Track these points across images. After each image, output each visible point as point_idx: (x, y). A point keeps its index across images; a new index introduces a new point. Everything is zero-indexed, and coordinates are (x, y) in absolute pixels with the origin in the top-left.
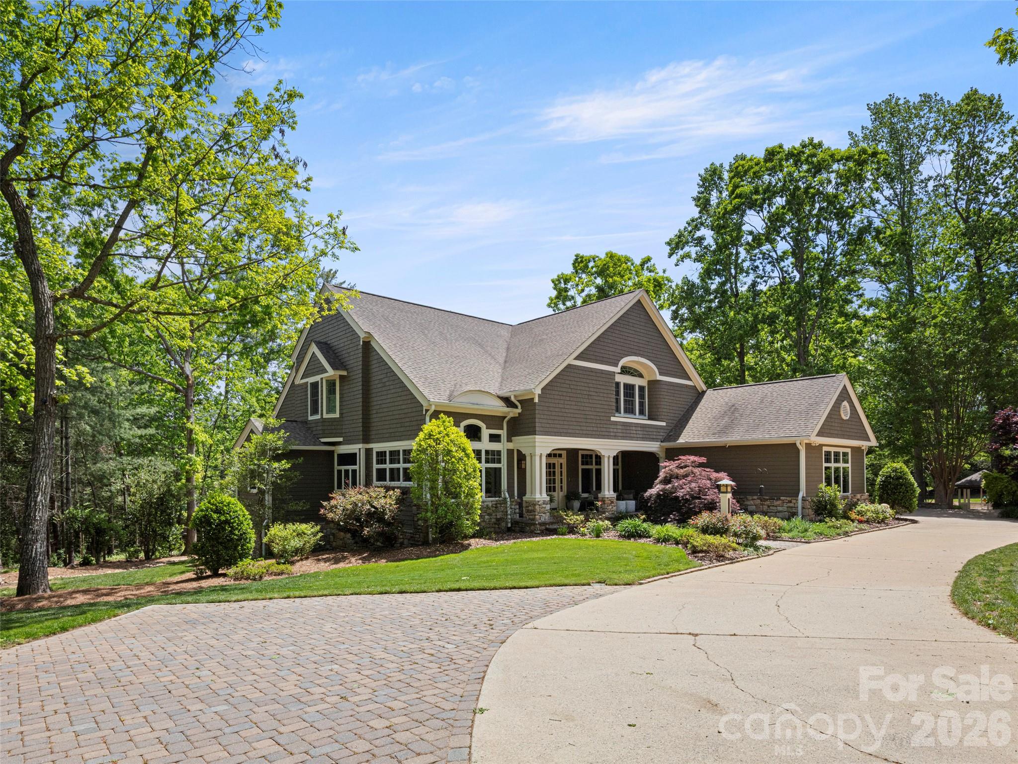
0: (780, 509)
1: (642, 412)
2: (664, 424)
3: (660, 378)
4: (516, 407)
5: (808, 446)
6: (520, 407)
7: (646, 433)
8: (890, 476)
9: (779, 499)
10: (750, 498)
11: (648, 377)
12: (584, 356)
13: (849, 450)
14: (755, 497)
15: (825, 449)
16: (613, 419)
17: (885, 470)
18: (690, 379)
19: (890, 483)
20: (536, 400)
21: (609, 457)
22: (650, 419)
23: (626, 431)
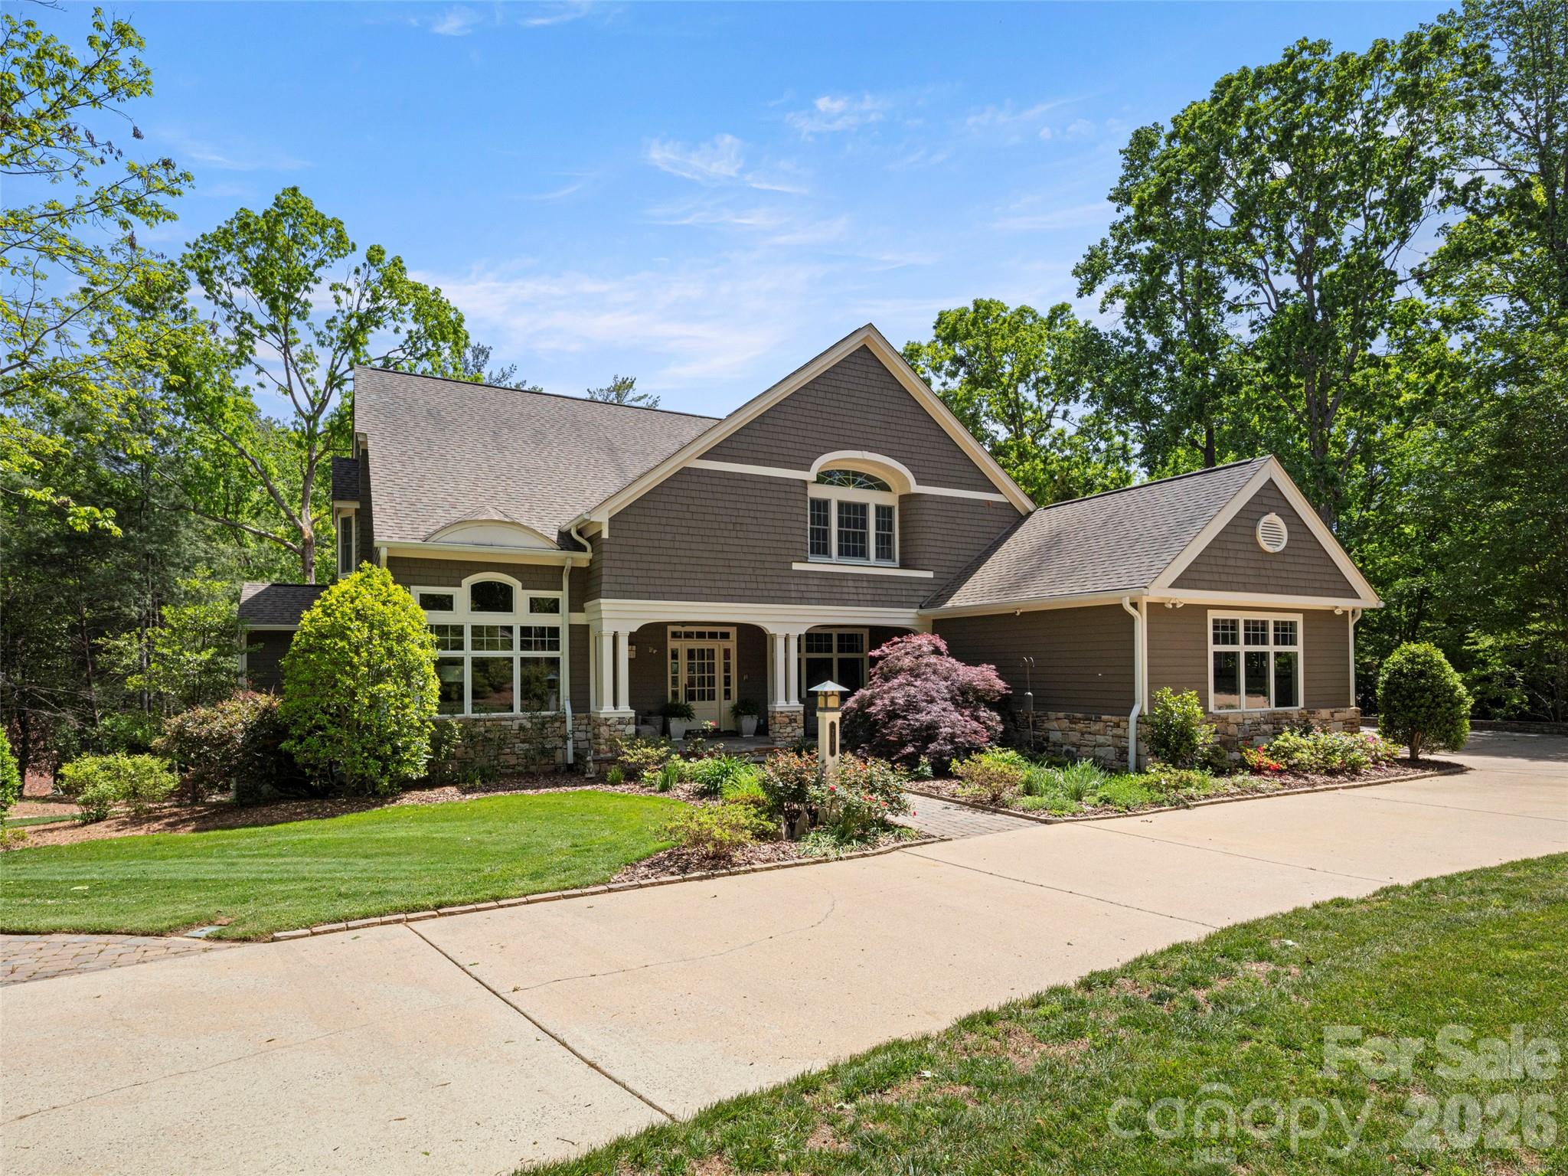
0: (1101, 739)
1: (884, 553)
2: (930, 575)
3: (915, 488)
4: (583, 549)
5: (1156, 610)
6: (589, 547)
7: (881, 592)
8: (1400, 672)
9: (1098, 720)
10: (1052, 715)
11: (898, 491)
12: (726, 451)
13: (1299, 618)
14: (1061, 715)
15: (1212, 615)
16: (796, 566)
17: (1396, 657)
18: (995, 490)
19: (1399, 685)
20: (605, 535)
21: (787, 639)
22: (904, 565)
23: (831, 590)
